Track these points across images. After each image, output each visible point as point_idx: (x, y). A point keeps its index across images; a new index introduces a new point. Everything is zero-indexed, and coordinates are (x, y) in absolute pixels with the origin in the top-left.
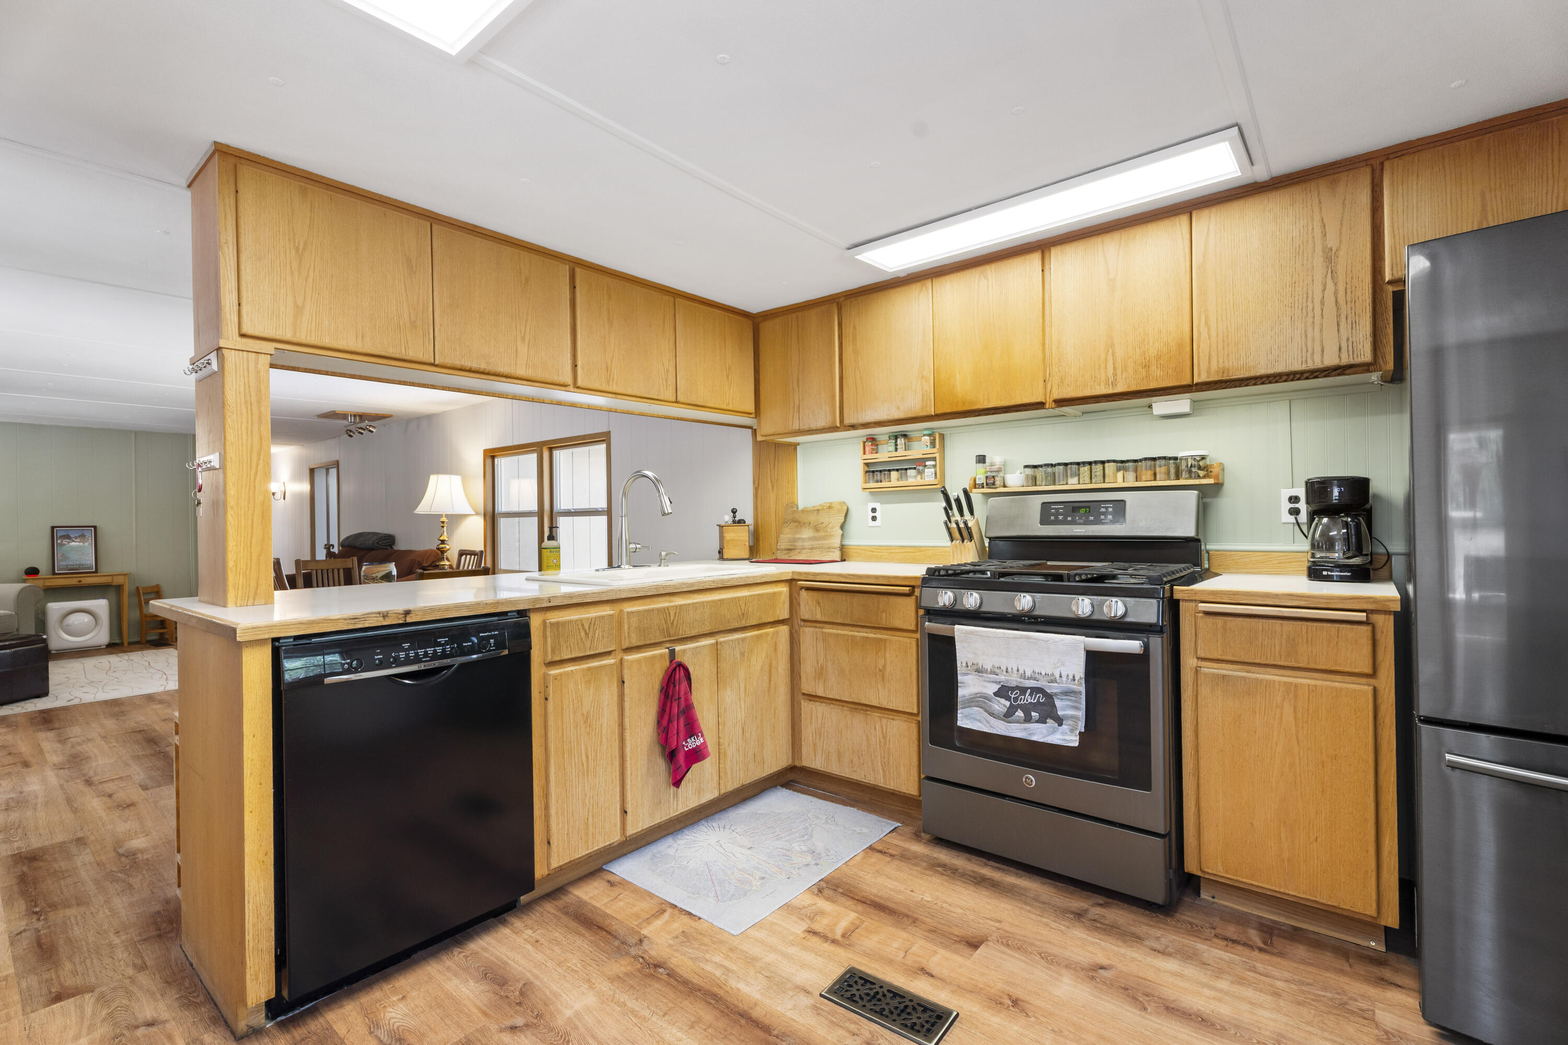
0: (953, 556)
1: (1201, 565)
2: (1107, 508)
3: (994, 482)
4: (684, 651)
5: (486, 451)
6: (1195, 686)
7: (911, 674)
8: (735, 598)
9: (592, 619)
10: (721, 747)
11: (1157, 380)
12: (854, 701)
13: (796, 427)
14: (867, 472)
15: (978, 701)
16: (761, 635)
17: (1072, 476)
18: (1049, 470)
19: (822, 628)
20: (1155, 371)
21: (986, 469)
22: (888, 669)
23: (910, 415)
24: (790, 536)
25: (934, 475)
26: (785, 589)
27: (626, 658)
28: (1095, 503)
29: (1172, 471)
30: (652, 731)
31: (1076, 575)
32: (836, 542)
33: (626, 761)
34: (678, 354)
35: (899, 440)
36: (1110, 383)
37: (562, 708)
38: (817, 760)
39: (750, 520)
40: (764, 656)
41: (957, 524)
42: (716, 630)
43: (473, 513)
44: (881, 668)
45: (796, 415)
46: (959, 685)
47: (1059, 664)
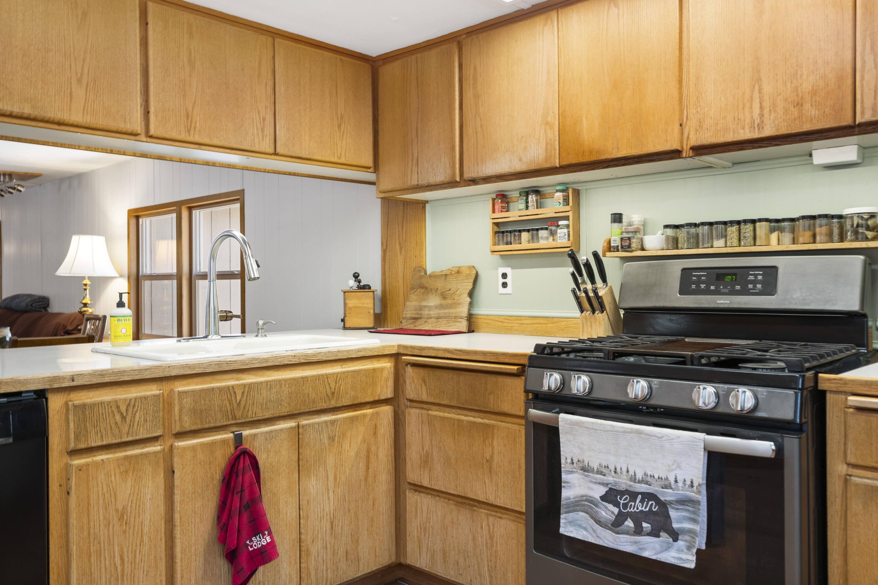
0: (583, 327)
1: (867, 345)
2: (756, 275)
3: (630, 244)
4: (255, 436)
5: (130, 212)
6: (844, 499)
7: (520, 467)
8: (322, 375)
9: (130, 400)
10: (302, 544)
11: (811, 120)
12: (460, 494)
13: (415, 182)
14: (496, 233)
15: (584, 505)
16: (357, 417)
17: (718, 238)
18: (693, 230)
19: (428, 410)
20: (810, 110)
21: (621, 229)
22: (496, 459)
23: (533, 167)
24: (415, 303)
25: (566, 236)
26: (389, 364)
27: (176, 444)
28: (742, 270)
29: (836, 231)
30: (210, 528)
31: (702, 357)
32: (464, 311)
33: (176, 563)
34: (277, 100)
35: (530, 196)
36: (756, 126)
37: (89, 504)
38: (422, 559)
39: (377, 285)
40: (359, 440)
41: (586, 292)
42: (297, 412)
43: (117, 275)
44: (488, 458)
45: (415, 169)
46: (563, 485)
47: (674, 467)
